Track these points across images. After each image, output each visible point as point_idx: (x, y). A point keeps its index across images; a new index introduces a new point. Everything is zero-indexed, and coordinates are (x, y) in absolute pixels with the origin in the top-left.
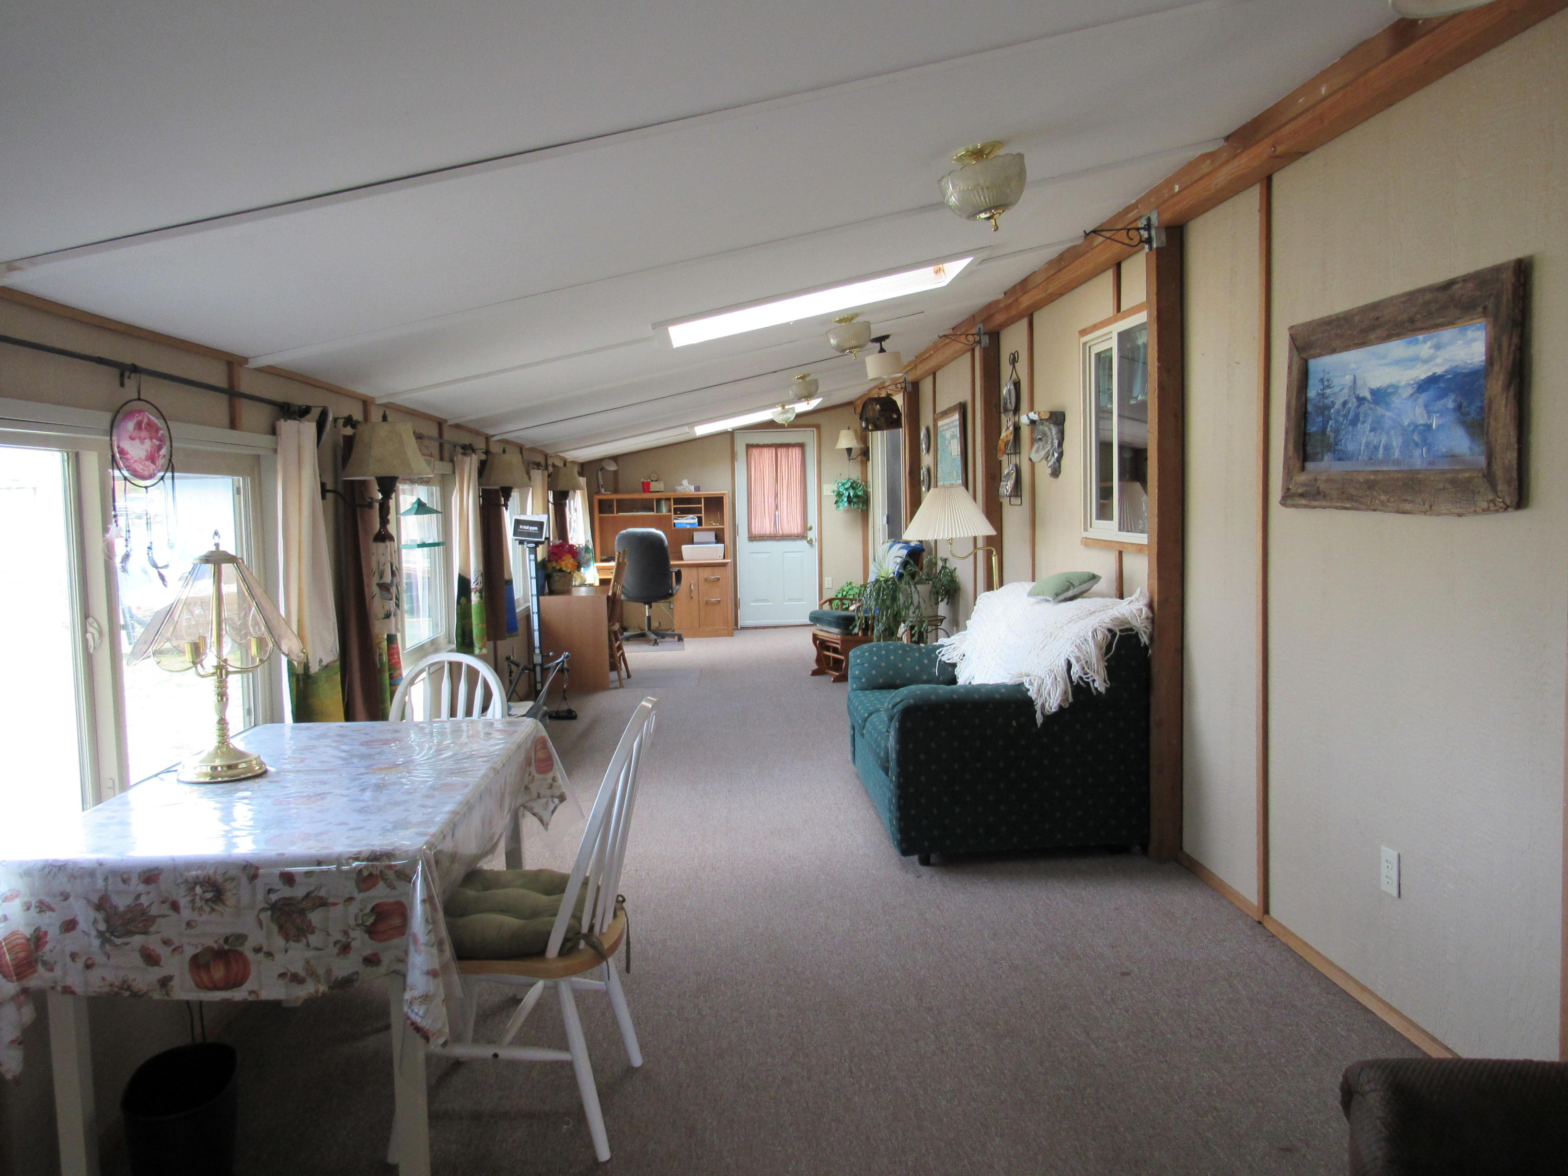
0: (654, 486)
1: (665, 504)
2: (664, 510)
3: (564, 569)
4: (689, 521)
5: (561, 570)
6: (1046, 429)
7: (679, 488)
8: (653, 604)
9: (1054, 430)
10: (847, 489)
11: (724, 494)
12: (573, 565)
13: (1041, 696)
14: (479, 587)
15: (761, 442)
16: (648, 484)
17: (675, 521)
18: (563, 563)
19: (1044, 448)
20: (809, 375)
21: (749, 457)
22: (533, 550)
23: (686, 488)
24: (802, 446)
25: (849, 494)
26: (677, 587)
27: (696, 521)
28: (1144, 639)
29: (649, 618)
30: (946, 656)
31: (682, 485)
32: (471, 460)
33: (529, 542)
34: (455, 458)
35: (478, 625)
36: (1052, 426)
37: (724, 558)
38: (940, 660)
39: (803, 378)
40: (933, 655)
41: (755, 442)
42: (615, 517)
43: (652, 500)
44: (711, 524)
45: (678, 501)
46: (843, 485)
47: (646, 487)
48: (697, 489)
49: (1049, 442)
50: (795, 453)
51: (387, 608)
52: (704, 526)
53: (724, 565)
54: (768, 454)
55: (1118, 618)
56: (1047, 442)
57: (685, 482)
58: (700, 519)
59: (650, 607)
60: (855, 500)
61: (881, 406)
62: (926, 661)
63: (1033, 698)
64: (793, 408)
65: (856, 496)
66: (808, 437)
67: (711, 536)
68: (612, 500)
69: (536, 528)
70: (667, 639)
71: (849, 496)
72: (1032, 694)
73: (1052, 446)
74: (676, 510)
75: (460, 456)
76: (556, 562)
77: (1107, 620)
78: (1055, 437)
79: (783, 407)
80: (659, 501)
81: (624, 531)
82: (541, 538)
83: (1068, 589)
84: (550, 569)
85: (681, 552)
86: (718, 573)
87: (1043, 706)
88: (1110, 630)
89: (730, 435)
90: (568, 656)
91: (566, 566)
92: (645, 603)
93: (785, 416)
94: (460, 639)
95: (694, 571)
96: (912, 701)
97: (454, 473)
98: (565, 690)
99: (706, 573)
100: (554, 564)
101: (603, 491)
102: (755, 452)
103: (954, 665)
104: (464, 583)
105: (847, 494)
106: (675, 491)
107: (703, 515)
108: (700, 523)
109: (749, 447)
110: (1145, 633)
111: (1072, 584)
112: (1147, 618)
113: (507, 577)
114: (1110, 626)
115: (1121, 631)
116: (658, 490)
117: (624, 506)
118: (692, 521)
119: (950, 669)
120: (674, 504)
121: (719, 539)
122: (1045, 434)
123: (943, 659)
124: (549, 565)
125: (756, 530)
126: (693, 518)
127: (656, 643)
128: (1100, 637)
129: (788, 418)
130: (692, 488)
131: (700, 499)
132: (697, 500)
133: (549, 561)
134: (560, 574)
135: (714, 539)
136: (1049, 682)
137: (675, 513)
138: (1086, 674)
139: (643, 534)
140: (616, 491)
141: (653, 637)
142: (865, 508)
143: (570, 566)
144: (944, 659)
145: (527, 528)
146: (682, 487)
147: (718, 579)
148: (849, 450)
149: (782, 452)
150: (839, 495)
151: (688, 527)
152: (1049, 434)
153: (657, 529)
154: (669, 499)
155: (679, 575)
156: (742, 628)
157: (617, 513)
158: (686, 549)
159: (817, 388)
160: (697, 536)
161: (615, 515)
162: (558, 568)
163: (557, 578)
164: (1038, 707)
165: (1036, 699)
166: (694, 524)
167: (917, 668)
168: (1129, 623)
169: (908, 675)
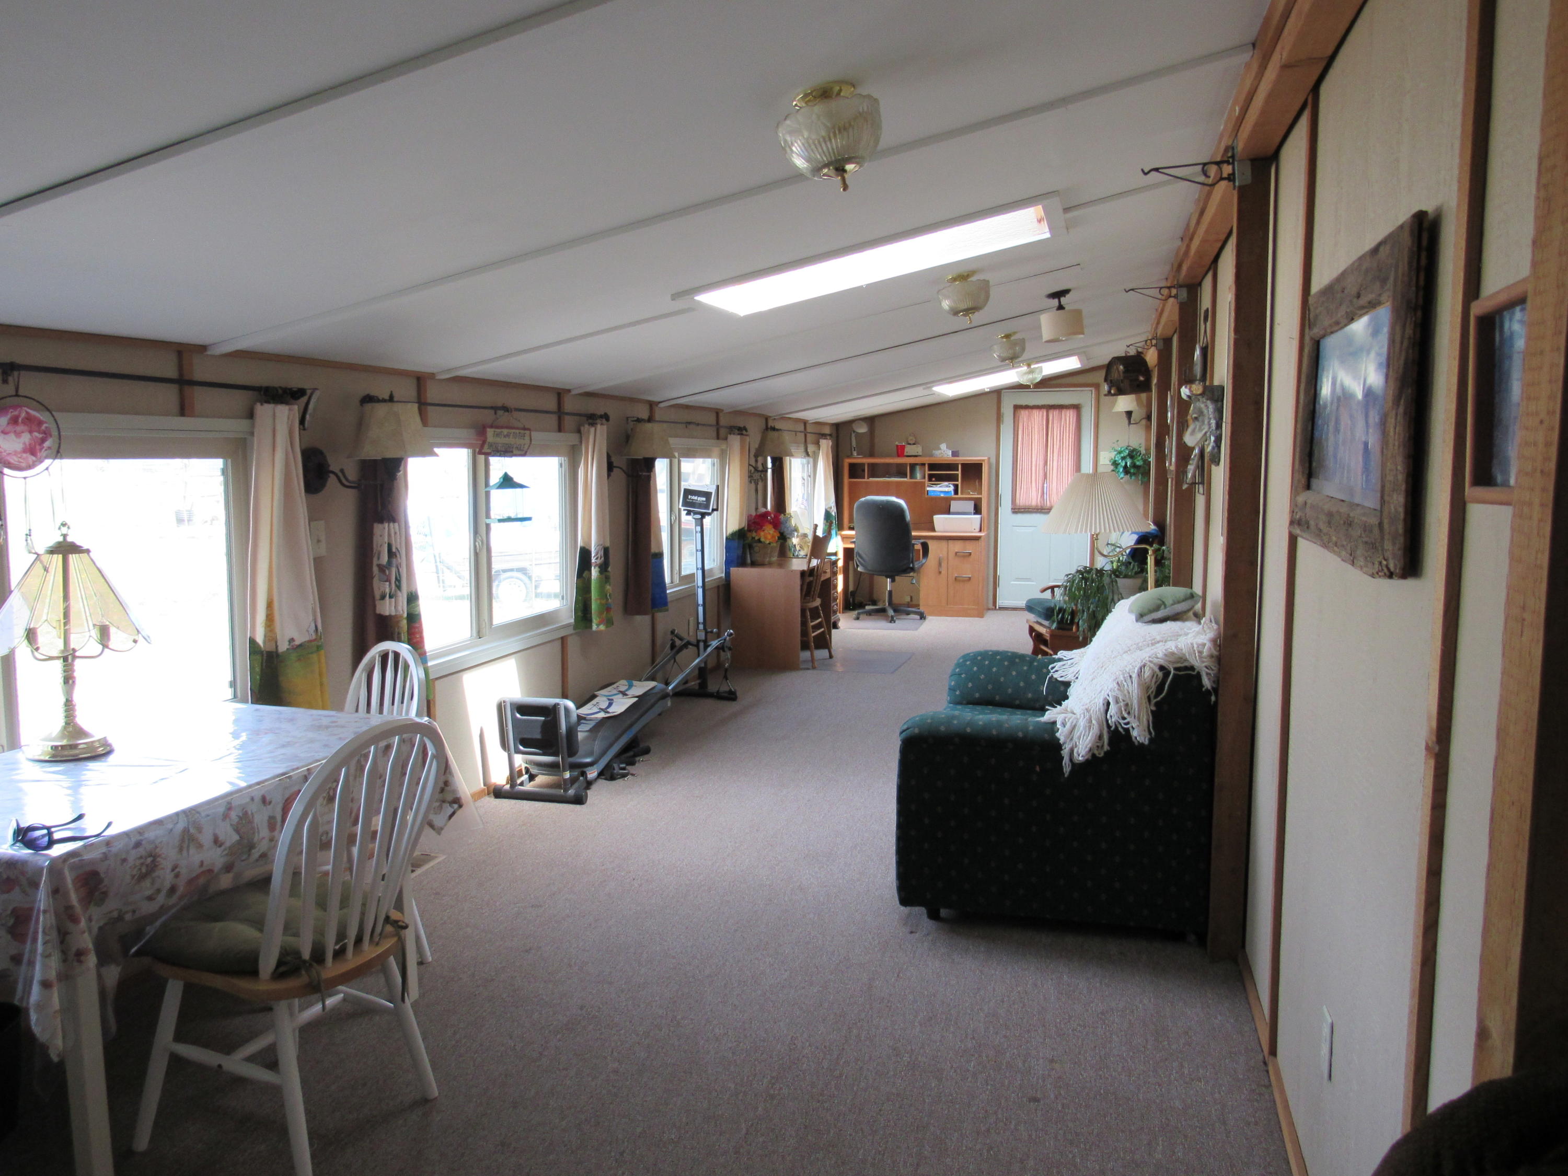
0: (909, 450)
1: (920, 469)
2: (919, 475)
3: (762, 540)
4: (945, 488)
5: (759, 541)
6: (1202, 406)
7: (937, 453)
8: (897, 578)
9: (1211, 407)
10: (1123, 458)
11: (984, 460)
12: (773, 537)
13: (1072, 739)
14: (599, 561)
15: (1031, 403)
16: (903, 447)
17: (928, 489)
18: (762, 534)
19: (1200, 430)
20: (1015, 333)
21: (1017, 421)
22: (700, 521)
23: (944, 453)
24: (1077, 407)
25: (1126, 463)
26: (924, 561)
27: (951, 488)
28: (1207, 683)
29: (890, 592)
30: (1059, 672)
31: (940, 449)
32: (596, 429)
33: (696, 513)
34: (582, 428)
35: (596, 600)
36: (1209, 402)
37: (980, 531)
38: (1052, 676)
39: (1007, 336)
40: (1045, 671)
41: (1024, 403)
42: (866, 482)
43: (906, 464)
44: (969, 494)
45: (932, 467)
46: (1120, 452)
47: (900, 451)
48: (955, 454)
49: (1206, 422)
50: (1070, 415)
52: (960, 495)
53: (977, 539)
54: (1038, 417)
55: (1173, 654)
56: (1203, 422)
57: (943, 446)
58: (956, 487)
59: (893, 581)
60: (1132, 471)
61: (1125, 367)
62: (1033, 677)
63: (1061, 742)
64: (1041, 369)
65: (1134, 466)
66: (1085, 397)
67: (970, 506)
68: (863, 465)
69: (704, 499)
70: (912, 616)
71: (1125, 467)
72: (1061, 735)
73: (1210, 428)
74: (931, 477)
75: (586, 426)
76: (756, 532)
77: (1160, 655)
78: (1211, 416)
79: (1029, 366)
80: (913, 466)
81: (863, 499)
82: (709, 509)
83: (1157, 608)
84: (750, 539)
85: (933, 522)
86: (969, 547)
87: (1072, 751)
88: (1162, 668)
89: (997, 393)
90: (731, 634)
91: (766, 538)
92: (887, 577)
93: (1031, 376)
94: (580, 614)
95: (943, 544)
96: (917, 731)
97: (581, 442)
99: (957, 547)
100: (754, 534)
101: (855, 454)
102: (1024, 414)
103: (1067, 684)
104: (585, 555)
105: (1123, 464)
106: (931, 456)
107: (959, 483)
108: (956, 492)
109: (1017, 408)
110: (1208, 674)
111: (1163, 603)
112: (1211, 656)
113: (654, 549)
114: (1162, 662)
115: (1176, 669)
116: (916, 454)
117: (875, 470)
118: (946, 489)
119: (1062, 688)
120: (929, 470)
121: (977, 510)
122: (1201, 413)
123: (1055, 676)
124: (749, 535)
125: (1021, 501)
126: (947, 486)
127: (892, 620)
128: (1147, 673)
129: (1035, 378)
130: (950, 453)
131: (957, 465)
132: (951, 466)
133: (749, 530)
134: (759, 545)
135: (972, 511)
136: (1082, 723)
137: (930, 480)
138: (1124, 718)
139: (882, 501)
140: (872, 455)
141: (891, 612)
142: (1146, 479)
143: (769, 537)
144: (1056, 676)
145: (695, 498)
146: (940, 451)
147: (970, 554)
148: (1129, 414)
149: (1054, 414)
150: (1115, 464)
151: (942, 495)
152: (1205, 412)
153: (898, 497)
154: (923, 465)
155: (925, 547)
156: (1001, 609)
157: (868, 478)
158: (940, 519)
159: (1023, 349)
160: (955, 506)
161: (866, 480)
162: (757, 538)
163: (756, 549)
164: (1065, 752)
165: (1064, 743)
166: (948, 492)
167: (1022, 684)
168: (1186, 660)
169: (1010, 691)
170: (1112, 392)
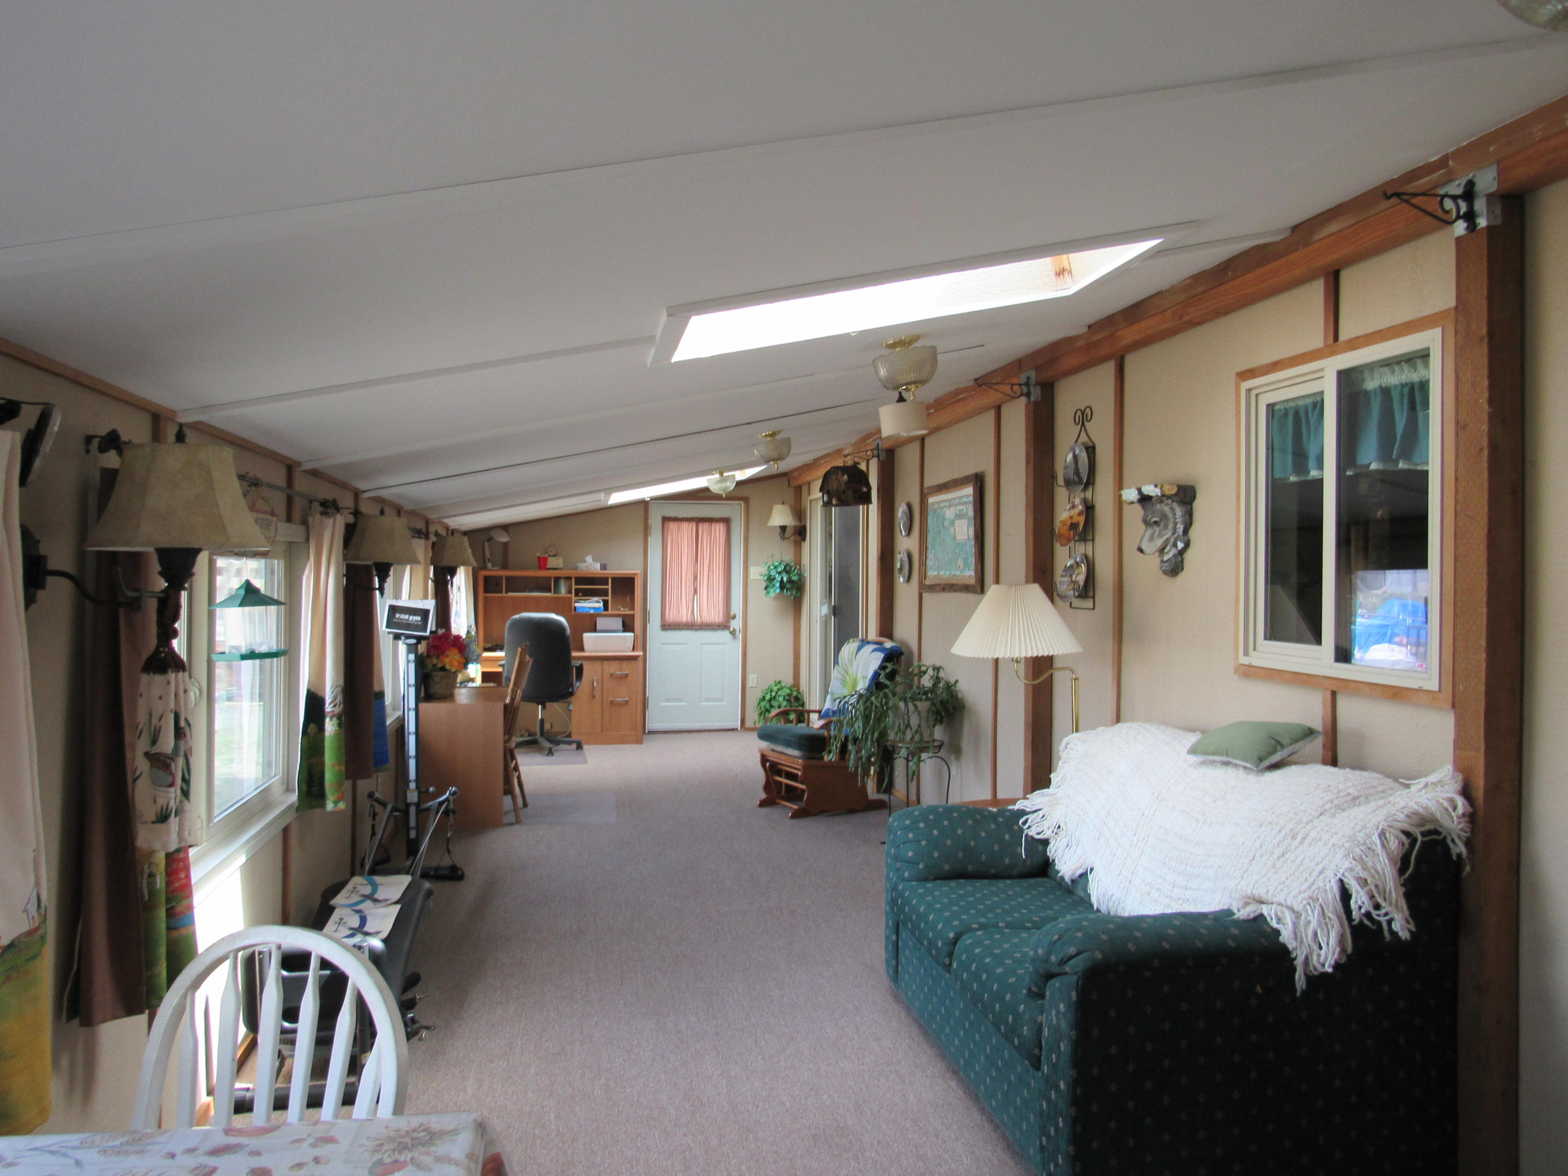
0: (552, 562)
1: (565, 584)
2: (563, 590)
3: (448, 667)
4: (592, 604)
5: (443, 669)
6: (1166, 509)
7: (582, 566)
8: (548, 705)
9: (1179, 511)
10: (780, 573)
11: (636, 574)
12: (460, 663)
13: (1302, 942)
14: (337, 710)
15: (680, 515)
16: (545, 560)
17: (576, 605)
18: (447, 660)
19: (1160, 535)
20: (779, 432)
21: (665, 533)
22: (413, 648)
23: (591, 565)
24: (726, 521)
25: (782, 578)
26: (578, 684)
27: (601, 605)
28: (1459, 848)
29: (542, 721)
30: (1033, 828)
31: (585, 561)
32: (334, 521)
33: (408, 637)
34: (310, 519)
35: (333, 766)
36: (1175, 505)
37: (633, 649)
38: (1027, 835)
39: (772, 435)
40: (1016, 828)
41: (673, 515)
42: (502, 598)
43: (549, 578)
44: (619, 610)
45: (580, 580)
46: (776, 567)
47: (542, 563)
48: (604, 567)
49: (1170, 526)
50: (719, 528)
51: (161, 802)
52: (610, 612)
53: (635, 658)
54: (687, 529)
56: (1166, 527)
57: (589, 559)
58: (606, 603)
59: (544, 708)
60: (788, 586)
61: (849, 477)
62: (1007, 837)
63: (1290, 947)
64: (733, 476)
65: (790, 581)
66: (735, 511)
67: (618, 623)
68: (501, 578)
69: (419, 618)
70: (563, 746)
71: (782, 581)
73: (1174, 534)
74: (577, 592)
75: (318, 516)
76: (438, 657)
77: (1401, 817)
78: (1179, 520)
79: (721, 474)
80: (557, 580)
81: (517, 616)
82: (425, 631)
84: (430, 666)
85: (582, 641)
86: (626, 668)
87: (1307, 960)
88: (1407, 834)
89: (643, 504)
90: (454, 793)
91: (452, 665)
92: (538, 704)
93: (724, 485)
94: (304, 787)
95: (598, 665)
97: (307, 540)
98: (448, 840)
99: (613, 668)
100: (435, 661)
101: (489, 565)
102: (673, 526)
103: (1046, 842)
104: (315, 703)
105: (779, 579)
106: (576, 569)
107: (609, 598)
108: (606, 607)
109: (665, 520)
110: (1459, 837)
111: (1278, 742)
112: (1464, 815)
113: (376, 688)
114: (1406, 827)
115: (1424, 834)
116: (556, 566)
117: (514, 584)
118: (597, 605)
119: (1040, 848)
120: (576, 584)
121: (628, 626)
122: (1164, 516)
123: (1030, 834)
124: (428, 661)
125: (671, 617)
126: (598, 602)
127: (550, 752)
128: (1393, 844)
129: (727, 488)
130: (598, 566)
131: (607, 579)
132: (603, 580)
133: (428, 656)
134: (441, 673)
135: (620, 627)
137: (576, 595)
138: (1377, 907)
139: (541, 619)
140: (505, 567)
141: (547, 745)
142: (799, 595)
143: (456, 663)
144: (1032, 832)
145: (406, 617)
146: (586, 564)
147: (627, 675)
148: (783, 528)
149: (703, 527)
150: (770, 579)
151: (592, 611)
152: (1170, 515)
153: (557, 614)
154: (568, 578)
155: (580, 670)
156: (651, 732)
157: (506, 592)
158: (587, 636)
159: (789, 449)
160: (601, 623)
161: (504, 594)
162: (439, 665)
163: (437, 679)
164: (1299, 962)
165: (1295, 949)
166: (598, 608)
167: (996, 847)
168: (1435, 821)
169: (984, 857)
170: (834, 502)
